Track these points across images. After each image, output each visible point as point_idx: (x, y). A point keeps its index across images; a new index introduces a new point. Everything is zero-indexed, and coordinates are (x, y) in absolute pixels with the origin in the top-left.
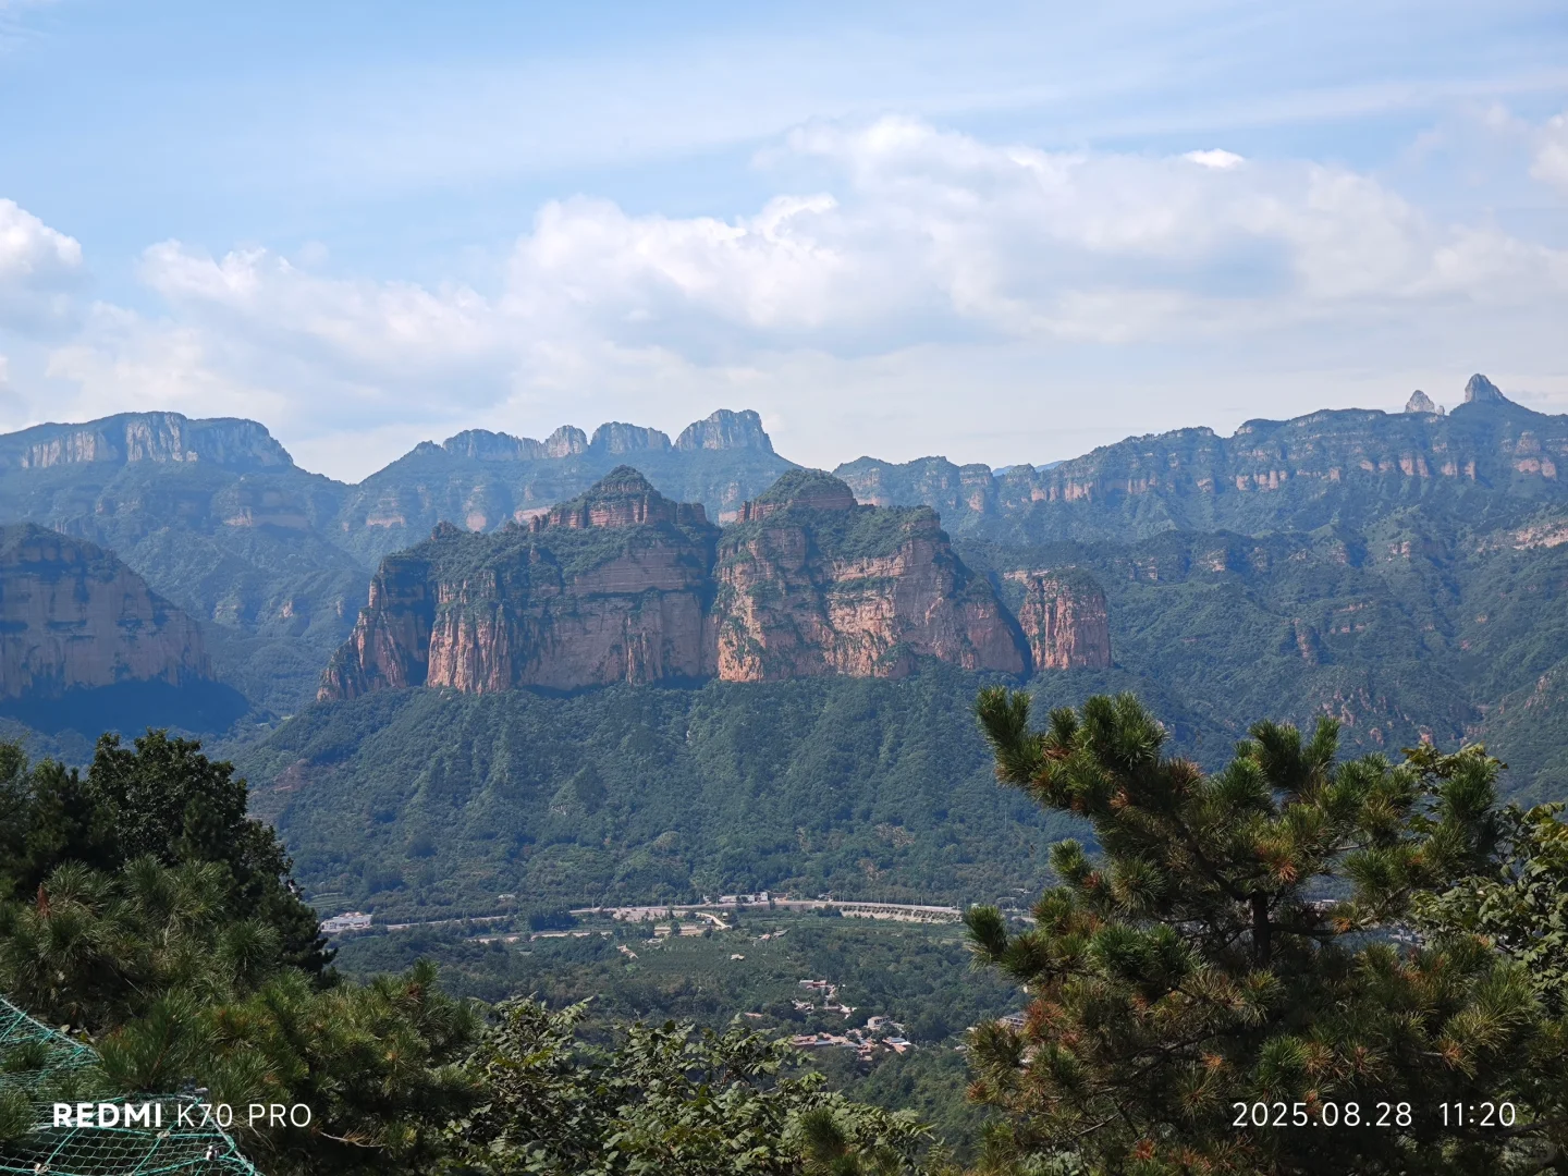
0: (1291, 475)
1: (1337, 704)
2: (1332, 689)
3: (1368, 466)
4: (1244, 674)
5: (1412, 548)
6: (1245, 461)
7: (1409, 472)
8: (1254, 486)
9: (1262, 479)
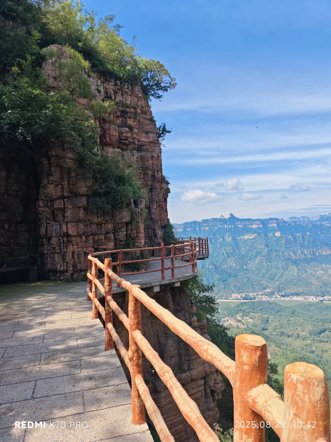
0: (210, 228)
1: (233, 263)
2: (232, 261)
3: (220, 226)
4: (218, 259)
5: (232, 238)
6: (203, 226)
7: (226, 227)
8: (204, 229)
9: (205, 228)
